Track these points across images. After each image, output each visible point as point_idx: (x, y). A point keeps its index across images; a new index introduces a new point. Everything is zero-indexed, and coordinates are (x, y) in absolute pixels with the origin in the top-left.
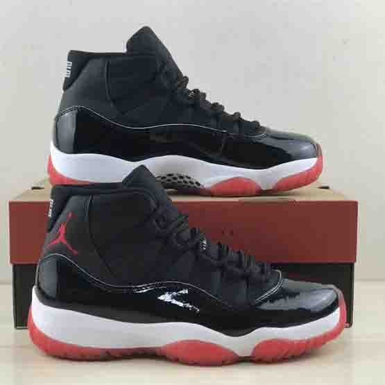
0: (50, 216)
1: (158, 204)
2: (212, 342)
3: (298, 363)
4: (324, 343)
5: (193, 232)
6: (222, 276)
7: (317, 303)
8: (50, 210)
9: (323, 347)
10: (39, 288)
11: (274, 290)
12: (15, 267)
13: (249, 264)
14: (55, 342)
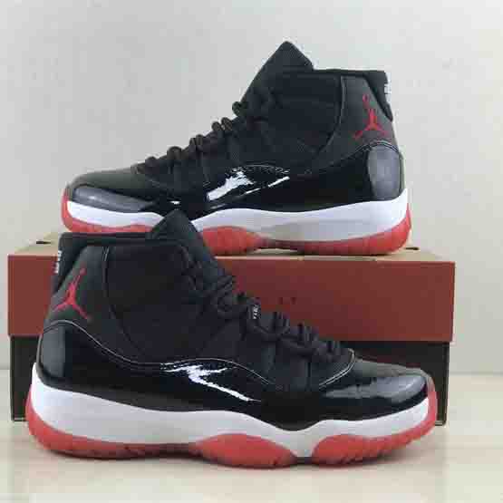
0: (57, 272)
1: (195, 261)
2: (263, 437)
3: (375, 467)
4: (408, 442)
5: (241, 297)
6: (277, 353)
7: (401, 390)
8: (58, 265)
9: (407, 446)
10: (41, 365)
11: (344, 372)
12: (13, 339)
13: (311, 339)
14: (58, 433)
